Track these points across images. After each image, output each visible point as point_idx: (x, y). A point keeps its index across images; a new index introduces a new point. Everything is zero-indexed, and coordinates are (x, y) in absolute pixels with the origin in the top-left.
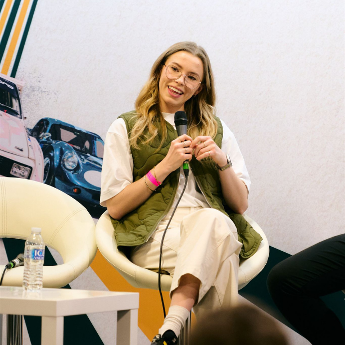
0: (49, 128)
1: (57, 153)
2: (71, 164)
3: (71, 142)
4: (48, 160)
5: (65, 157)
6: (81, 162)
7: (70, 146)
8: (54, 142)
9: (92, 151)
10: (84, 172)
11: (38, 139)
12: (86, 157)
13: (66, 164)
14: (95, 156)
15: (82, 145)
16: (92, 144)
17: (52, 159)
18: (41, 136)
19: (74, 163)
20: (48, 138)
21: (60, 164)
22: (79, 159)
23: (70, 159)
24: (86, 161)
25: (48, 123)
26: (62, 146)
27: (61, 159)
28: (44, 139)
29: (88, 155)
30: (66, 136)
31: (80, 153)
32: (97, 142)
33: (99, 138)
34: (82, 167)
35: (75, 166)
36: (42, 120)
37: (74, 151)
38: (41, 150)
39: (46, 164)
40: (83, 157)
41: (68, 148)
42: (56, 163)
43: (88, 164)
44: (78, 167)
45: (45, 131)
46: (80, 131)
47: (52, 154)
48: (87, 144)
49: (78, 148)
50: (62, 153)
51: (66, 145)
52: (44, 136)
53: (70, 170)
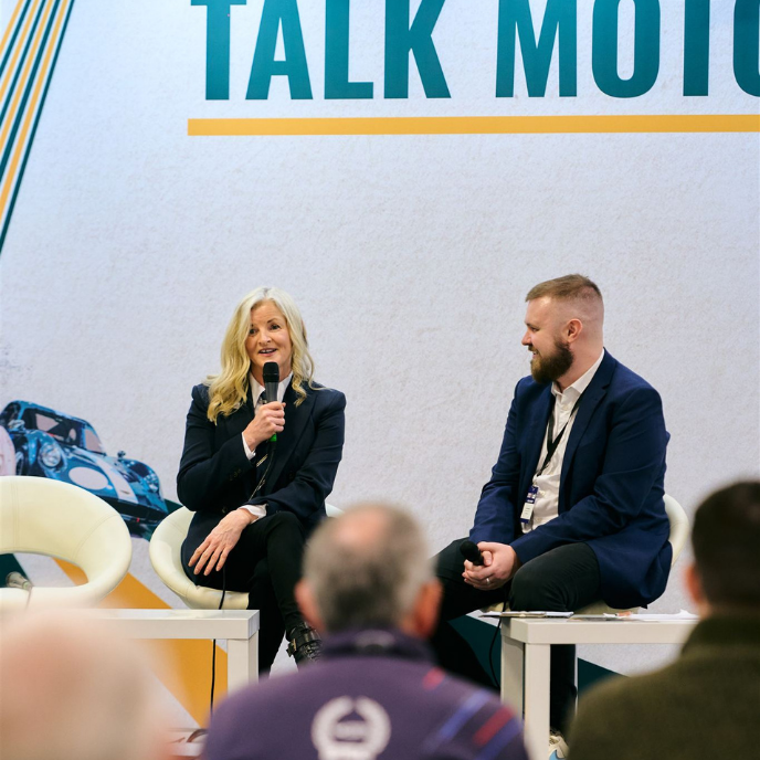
0: (21, 414)
1: (32, 446)
2: (51, 459)
3: (52, 431)
4: (20, 455)
5: (43, 451)
6: (64, 457)
7: (51, 436)
8: (28, 432)
9: (79, 442)
10: (69, 470)
11: (7, 427)
12: (72, 450)
13: (45, 460)
14: (83, 448)
15: (66, 434)
16: (79, 434)
17: (26, 453)
18: (11, 423)
19: (55, 457)
20: (20, 428)
21: (36, 460)
22: (62, 453)
23: (50, 454)
24: (71, 455)
25: (19, 408)
26: (39, 435)
27: (38, 454)
28: (15, 428)
29: (74, 447)
30: (45, 424)
31: (63, 445)
32: (86, 431)
33: (89, 425)
34: (66, 463)
35: (57, 462)
36: (11, 404)
37: (55, 443)
38: (11, 442)
39: (17, 460)
40: (67, 450)
41: (47, 439)
42: (31, 460)
43: (74, 459)
44: (61, 463)
45: (16, 418)
46: (62, 417)
47: (25, 447)
48: (73, 434)
49: (60, 438)
50: (39, 446)
51: (45, 435)
52: (14, 424)
53: (51, 468)
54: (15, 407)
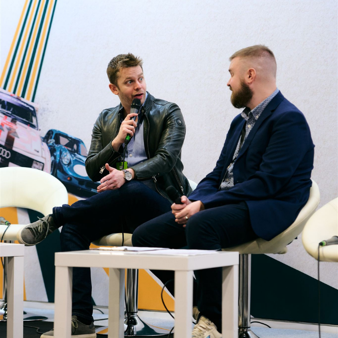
0: (53, 136)
1: (58, 153)
2: (66, 160)
3: (67, 145)
4: (53, 158)
5: (63, 156)
6: (72, 159)
7: (66, 148)
8: (56, 146)
9: (78, 151)
10: (73, 166)
11: (47, 143)
12: (75, 155)
13: (63, 160)
14: (80, 154)
15: (72, 147)
16: (78, 146)
17: (55, 157)
18: (49, 141)
19: (68, 159)
20: (53, 143)
21: (60, 161)
22: (71, 156)
23: (65, 157)
24: (75, 158)
25: (52, 133)
26: (61, 148)
27: (60, 158)
28: (51, 144)
29: (76, 154)
30: (64, 142)
31: (72, 152)
32: (81, 145)
33: (82, 142)
34: (72, 163)
35: (68, 162)
36: (49, 131)
37: (68, 152)
38: (49, 151)
39: (52, 161)
40: (73, 155)
41: (64, 150)
42: (57, 161)
43: (76, 160)
44: (70, 163)
45: (51, 138)
46: (71, 138)
47: (55, 154)
48: (75, 147)
49: (70, 149)
50: (61, 153)
51: (63, 147)
52: (50, 142)
53: (66, 165)
54: (51, 132)
